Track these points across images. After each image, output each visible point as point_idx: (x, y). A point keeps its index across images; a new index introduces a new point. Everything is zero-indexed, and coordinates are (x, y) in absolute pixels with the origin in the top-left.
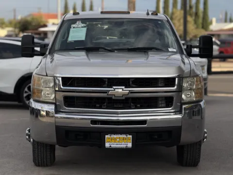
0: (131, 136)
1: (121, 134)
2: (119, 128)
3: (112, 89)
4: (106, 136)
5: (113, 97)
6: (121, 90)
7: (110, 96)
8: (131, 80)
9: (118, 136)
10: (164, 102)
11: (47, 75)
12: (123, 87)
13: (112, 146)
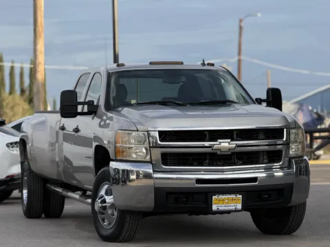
0: (241, 196)
1: (230, 194)
2: (227, 187)
3: (218, 143)
4: (214, 197)
5: (219, 153)
6: (226, 145)
7: (214, 151)
8: (235, 132)
9: (226, 196)
10: (265, 157)
11: (138, 130)
12: (229, 140)
13: (220, 208)
